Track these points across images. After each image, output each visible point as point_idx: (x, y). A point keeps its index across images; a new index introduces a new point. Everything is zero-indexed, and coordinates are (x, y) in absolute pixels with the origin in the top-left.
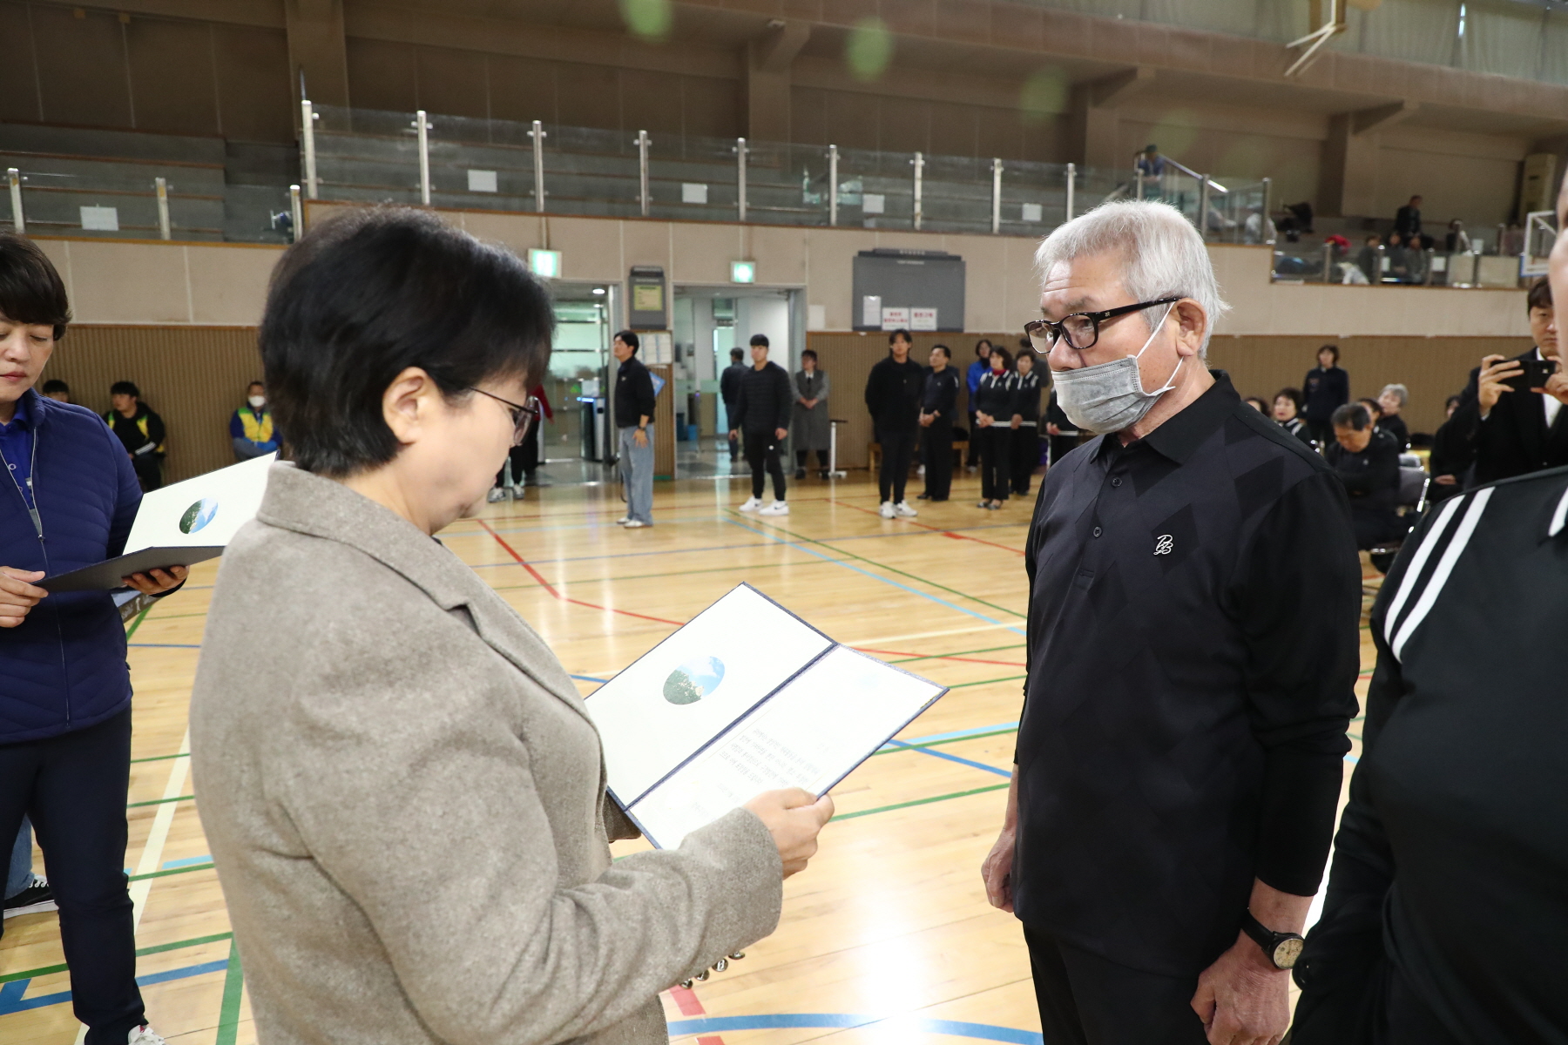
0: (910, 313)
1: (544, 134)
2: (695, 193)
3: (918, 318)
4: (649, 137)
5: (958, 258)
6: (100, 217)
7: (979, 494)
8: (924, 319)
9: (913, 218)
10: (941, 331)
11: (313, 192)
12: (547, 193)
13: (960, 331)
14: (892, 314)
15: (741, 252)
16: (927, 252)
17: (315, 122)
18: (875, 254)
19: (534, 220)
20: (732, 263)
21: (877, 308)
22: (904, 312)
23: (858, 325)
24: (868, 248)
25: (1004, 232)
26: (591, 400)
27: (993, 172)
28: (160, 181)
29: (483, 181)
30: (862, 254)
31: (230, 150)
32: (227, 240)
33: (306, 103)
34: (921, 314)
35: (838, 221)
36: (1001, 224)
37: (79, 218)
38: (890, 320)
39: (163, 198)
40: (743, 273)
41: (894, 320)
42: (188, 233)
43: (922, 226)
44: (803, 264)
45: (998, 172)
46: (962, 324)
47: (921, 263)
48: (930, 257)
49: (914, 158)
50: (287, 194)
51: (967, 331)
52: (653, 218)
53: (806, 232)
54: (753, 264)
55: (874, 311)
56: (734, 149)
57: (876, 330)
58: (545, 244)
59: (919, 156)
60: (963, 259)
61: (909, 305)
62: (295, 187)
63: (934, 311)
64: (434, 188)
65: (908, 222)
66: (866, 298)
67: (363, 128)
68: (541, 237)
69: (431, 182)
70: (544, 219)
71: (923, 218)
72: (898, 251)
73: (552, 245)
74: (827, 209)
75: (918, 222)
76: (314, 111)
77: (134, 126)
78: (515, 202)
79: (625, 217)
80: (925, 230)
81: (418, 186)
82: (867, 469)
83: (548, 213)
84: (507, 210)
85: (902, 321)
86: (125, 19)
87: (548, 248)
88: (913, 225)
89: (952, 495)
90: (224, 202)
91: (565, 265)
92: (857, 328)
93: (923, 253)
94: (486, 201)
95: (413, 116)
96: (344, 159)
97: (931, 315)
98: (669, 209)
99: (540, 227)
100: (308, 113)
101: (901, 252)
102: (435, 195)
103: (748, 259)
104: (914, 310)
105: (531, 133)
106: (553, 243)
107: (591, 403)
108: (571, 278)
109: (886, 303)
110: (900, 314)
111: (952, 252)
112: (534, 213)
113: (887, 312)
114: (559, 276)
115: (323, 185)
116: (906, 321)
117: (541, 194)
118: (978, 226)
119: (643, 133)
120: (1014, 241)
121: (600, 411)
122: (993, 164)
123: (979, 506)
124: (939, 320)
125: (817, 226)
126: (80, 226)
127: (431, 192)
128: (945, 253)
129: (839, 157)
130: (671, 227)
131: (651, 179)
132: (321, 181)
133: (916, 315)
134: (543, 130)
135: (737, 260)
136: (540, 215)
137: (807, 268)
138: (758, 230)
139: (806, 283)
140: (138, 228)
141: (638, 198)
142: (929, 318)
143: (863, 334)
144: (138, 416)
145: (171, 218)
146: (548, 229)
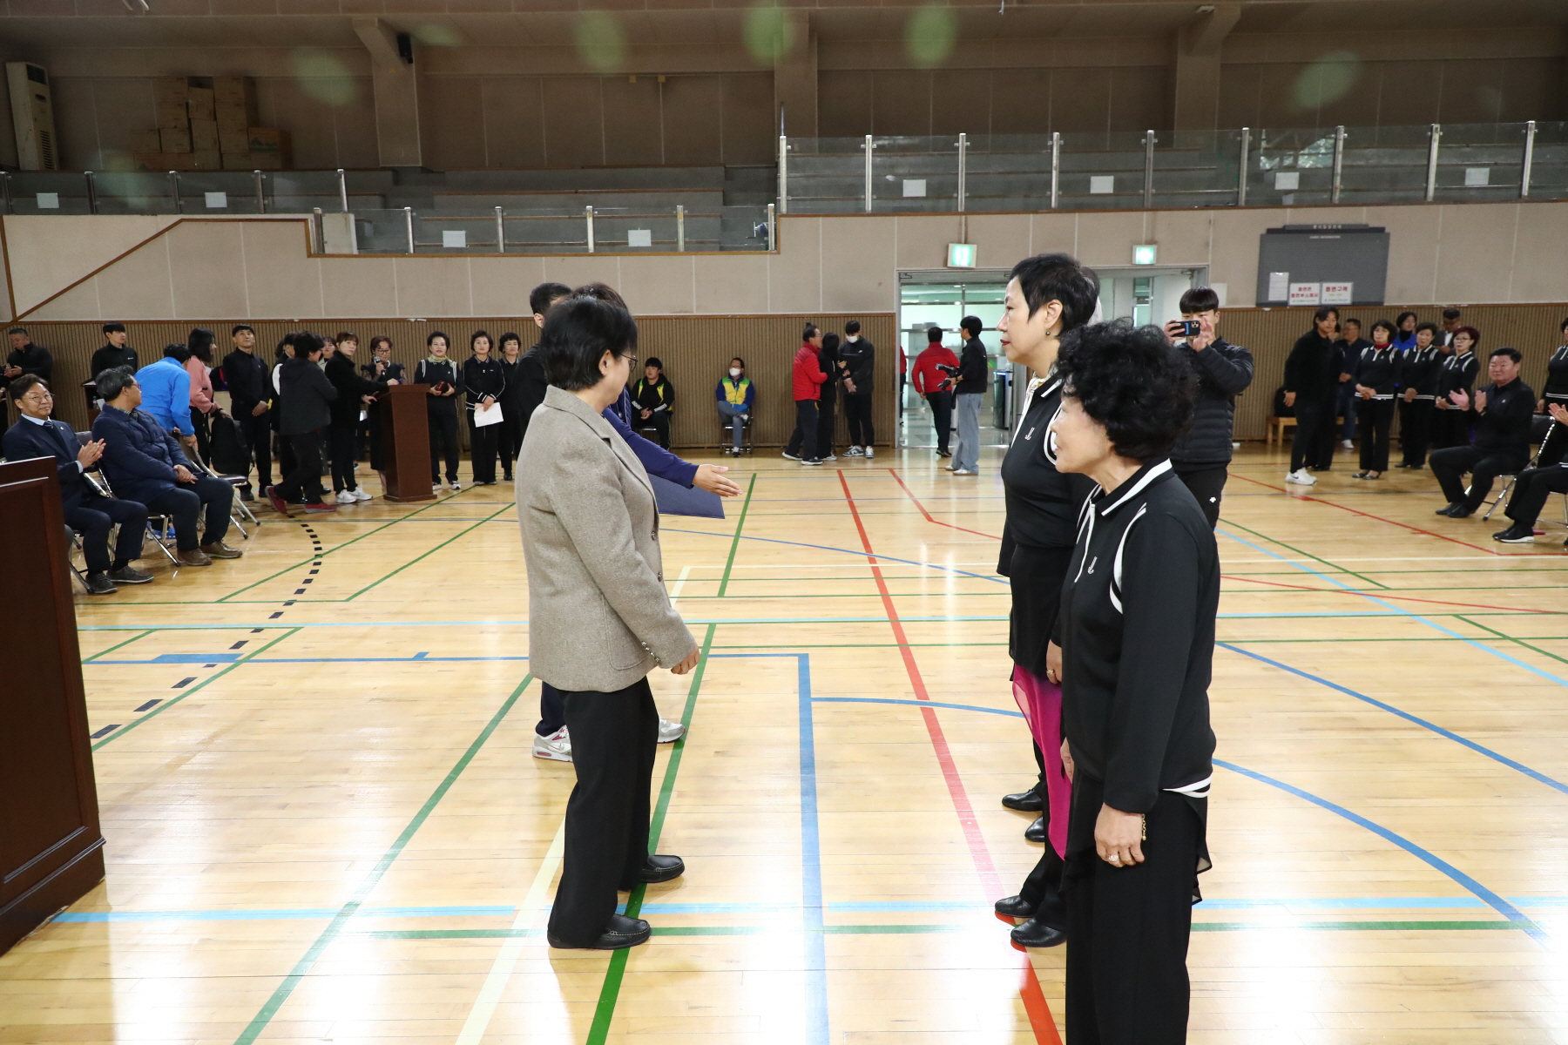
0: (1321, 287)
1: (969, 143)
2: (1102, 185)
3: (1331, 292)
4: (1061, 137)
5: (1381, 230)
6: (639, 237)
7: (1357, 467)
8: (1340, 294)
9: (1332, 192)
10: (1354, 305)
11: (784, 209)
12: (968, 195)
13: (1380, 304)
14: (1300, 289)
15: (1144, 237)
16: (1343, 226)
17: (788, 151)
18: (1285, 231)
19: (956, 218)
20: (1134, 247)
21: (1285, 284)
22: (1315, 287)
23: (1263, 301)
24: (1279, 225)
25: (1440, 199)
26: (1004, 374)
27: (1431, 138)
28: (680, 208)
29: (915, 188)
30: (1270, 231)
31: (728, 175)
32: (722, 249)
33: (783, 137)
34: (1334, 288)
35: (1247, 201)
36: (1436, 189)
37: (626, 237)
38: (1298, 295)
39: (681, 220)
40: (1144, 256)
41: (1302, 295)
42: (697, 245)
43: (1340, 199)
44: (1207, 245)
45: (1436, 137)
46: (1383, 297)
47: (1338, 237)
48: (1347, 230)
49: (1336, 133)
50: (765, 211)
51: (1386, 304)
52: (1063, 208)
53: (1212, 214)
54: (1155, 246)
55: (1280, 286)
56: (1143, 140)
57: (1282, 305)
58: (963, 240)
59: (1342, 128)
60: (1387, 231)
61: (1321, 280)
62: (773, 205)
63: (1349, 285)
64: (875, 197)
65: (1326, 196)
66: (1272, 274)
67: (825, 150)
68: (960, 233)
69: (873, 194)
70: (964, 217)
71: (1342, 191)
72: (1312, 226)
73: (969, 240)
74: (1236, 189)
75: (1337, 196)
76: (787, 144)
77: (663, 163)
78: (943, 203)
79: (1035, 212)
80: (1342, 204)
81: (863, 197)
82: (1264, 441)
83: (969, 211)
84: (934, 212)
85: (1312, 295)
86: (662, 79)
87: (966, 243)
88: (1331, 199)
89: (1333, 467)
90: (721, 217)
91: (979, 257)
92: (1260, 305)
93: (1340, 227)
94: (918, 204)
95: (862, 139)
96: (808, 177)
97: (1345, 289)
98: (1078, 201)
99: (961, 221)
100: (783, 145)
101: (1315, 227)
102: (875, 202)
103: (1150, 242)
104: (1325, 285)
105: (956, 144)
106: (970, 238)
107: (1004, 376)
108: (981, 267)
109: (1292, 280)
110: (1310, 288)
111: (1374, 224)
112: (957, 213)
113: (1295, 287)
114: (973, 266)
115: (793, 200)
116: (1316, 295)
117: (962, 194)
118: (1412, 194)
119: (1056, 135)
120: (1452, 208)
121: (1011, 383)
122: (1431, 130)
123: (1355, 477)
124: (1354, 294)
125: (1226, 207)
126: (627, 244)
127: (872, 199)
128: (1366, 225)
129: (1251, 138)
130: (1077, 218)
131: (1061, 172)
132: (790, 198)
133: (1328, 289)
134: (967, 141)
135: (1140, 244)
136: (961, 214)
137: (1210, 248)
138: (1161, 214)
139: (1209, 263)
140: (663, 244)
141: (1048, 193)
142: (1343, 292)
143: (1267, 309)
144: (658, 384)
145: (685, 236)
146: (966, 225)
